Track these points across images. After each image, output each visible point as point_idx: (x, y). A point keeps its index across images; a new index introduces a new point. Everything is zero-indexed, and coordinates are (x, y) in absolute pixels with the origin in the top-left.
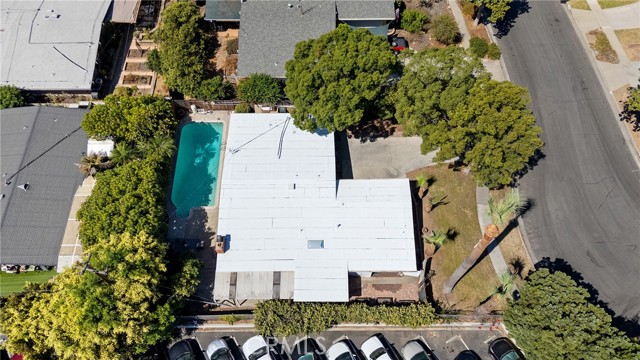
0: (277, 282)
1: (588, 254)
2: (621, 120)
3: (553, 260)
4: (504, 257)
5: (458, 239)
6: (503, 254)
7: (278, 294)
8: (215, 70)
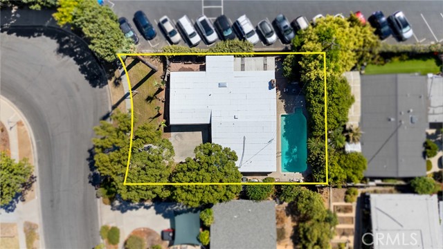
0: (243, 66)
1: (78, 90)
2: (36, 177)
3: (98, 87)
4: (123, 87)
5: (146, 97)
6: (123, 90)
7: (242, 60)
8: (292, 216)
